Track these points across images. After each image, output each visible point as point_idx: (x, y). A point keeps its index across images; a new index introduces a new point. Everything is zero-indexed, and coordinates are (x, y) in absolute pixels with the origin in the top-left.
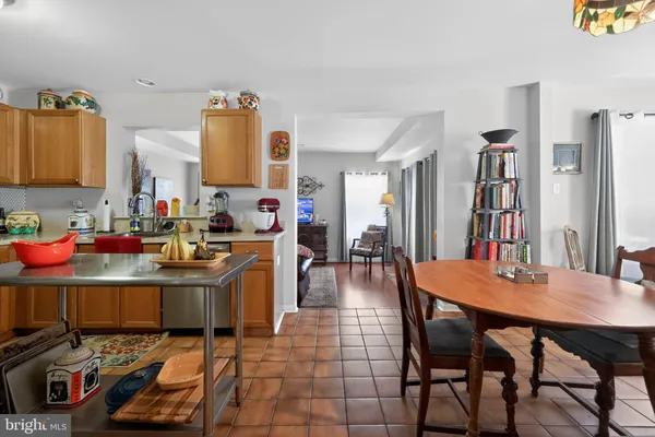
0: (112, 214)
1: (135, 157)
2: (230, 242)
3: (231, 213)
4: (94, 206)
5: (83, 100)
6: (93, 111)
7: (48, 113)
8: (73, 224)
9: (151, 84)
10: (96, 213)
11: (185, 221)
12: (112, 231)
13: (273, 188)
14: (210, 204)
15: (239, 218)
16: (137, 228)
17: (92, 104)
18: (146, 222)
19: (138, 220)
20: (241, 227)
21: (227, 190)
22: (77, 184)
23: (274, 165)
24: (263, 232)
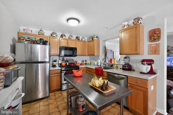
0: (101, 62)
1: (105, 48)
2: (127, 76)
3: (131, 64)
4: (98, 60)
5: (95, 37)
6: (97, 39)
7: (91, 41)
8: (94, 63)
9: (107, 28)
10: (98, 61)
11: (116, 65)
12: (100, 66)
13: (150, 54)
14: (123, 60)
15: (134, 66)
16: (105, 66)
17: (97, 37)
18: (107, 65)
19: (105, 64)
20: (135, 69)
21: (129, 56)
22: (94, 55)
23: (151, 44)
24: (144, 73)
